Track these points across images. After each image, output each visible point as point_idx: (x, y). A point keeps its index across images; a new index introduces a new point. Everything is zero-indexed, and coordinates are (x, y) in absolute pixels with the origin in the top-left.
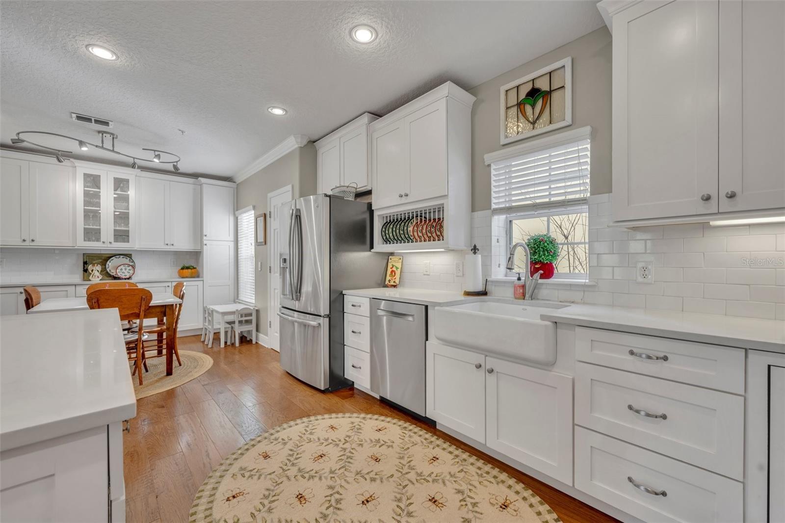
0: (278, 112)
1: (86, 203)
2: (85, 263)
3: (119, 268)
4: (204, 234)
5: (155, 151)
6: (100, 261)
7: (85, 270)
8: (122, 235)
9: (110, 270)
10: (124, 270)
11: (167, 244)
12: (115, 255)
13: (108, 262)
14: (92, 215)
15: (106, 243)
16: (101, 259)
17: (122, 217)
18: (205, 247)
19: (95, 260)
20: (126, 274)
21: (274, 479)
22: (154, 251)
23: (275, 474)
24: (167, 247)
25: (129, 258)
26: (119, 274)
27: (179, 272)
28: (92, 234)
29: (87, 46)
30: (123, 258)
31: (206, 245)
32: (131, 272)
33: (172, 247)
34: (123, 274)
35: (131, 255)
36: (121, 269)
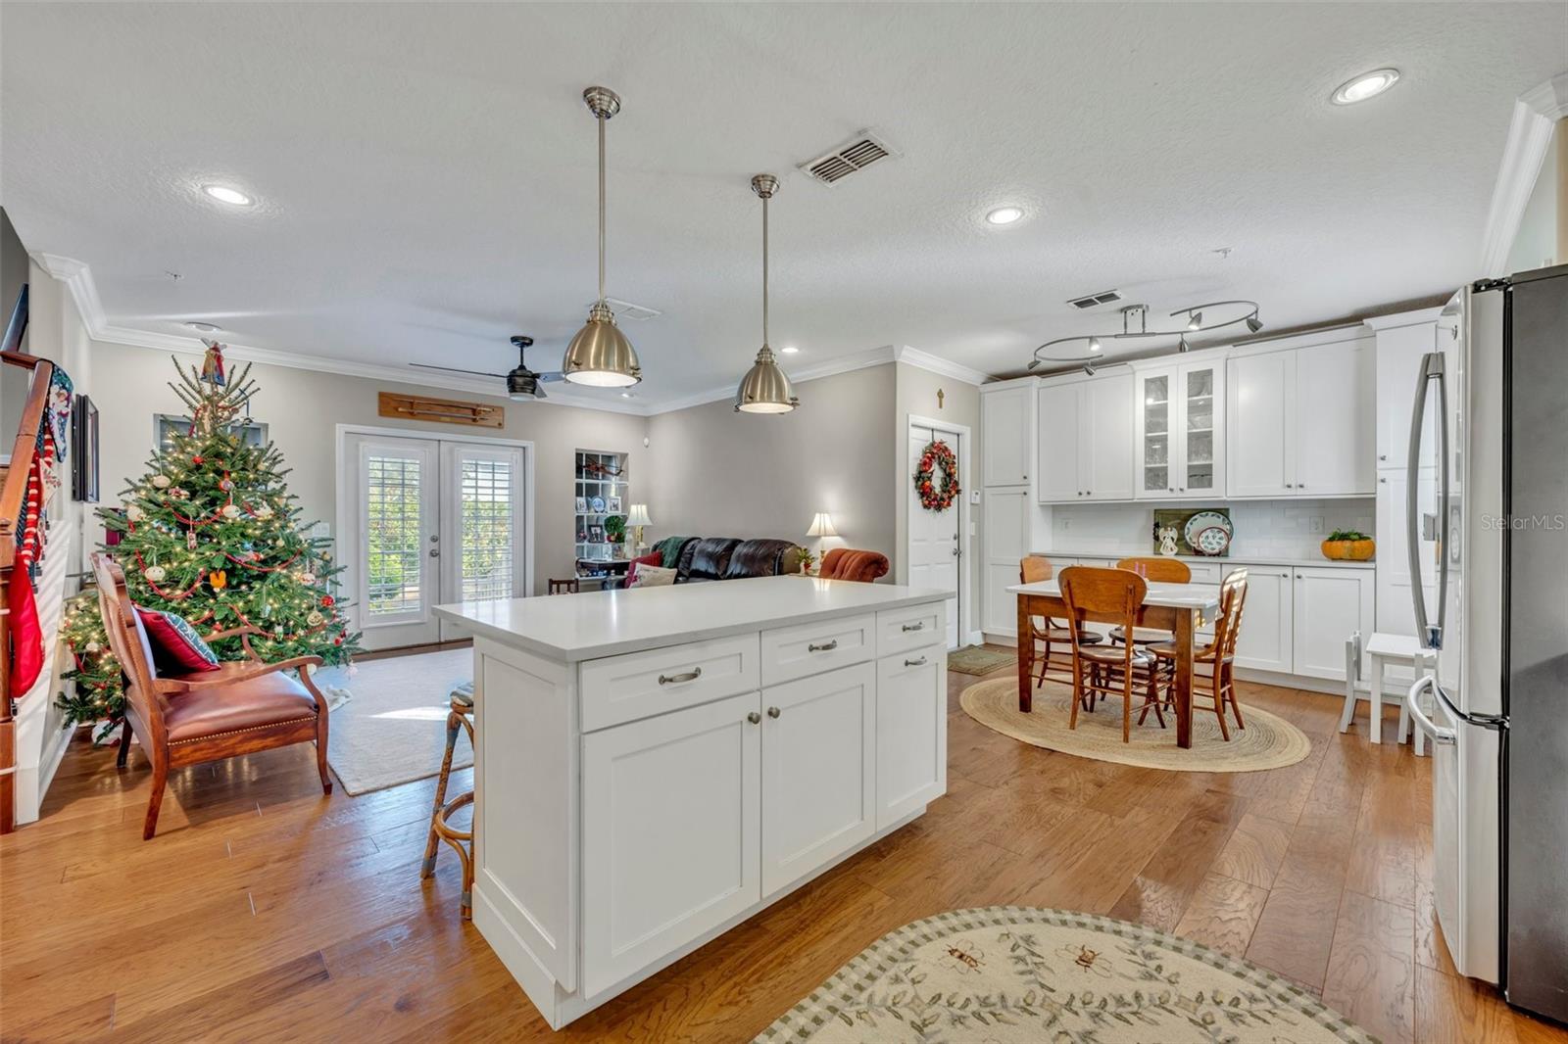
0: (1367, 87)
1: (1149, 428)
2: (1157, 526)
3: (1204, 535)
4: (1380, 454)
5: (1190, 310)
6: (1178, 521)
7: (1157, 538)
8: (1201, 476)
9: (1190, 539)
10: (1211, 539)
11: (1289, 486)
12: (1199, 511)
13: (1188, 525)
14: (1156, 444)
15: (1178, 491)
16: (1179, 518)
17: (1200, 441)
18: (1380, 485)
19: (1170, 521)
20: (1215, 545)
21: (1034, 998)
22: (1272, 501)
23: (1049, 994)
24: (1288, 491)
25: (1222, 517)
26: (1202, 546)
27: (1324, 546)
28: (1156, 477)
29: (987, 218)
30: (1213, 515)
31: (1383, 481)
32: (1224, 542)
33: (1300, 491)
34: (1210, 546)
35: (1227, 510)
36: (1207, 537)
